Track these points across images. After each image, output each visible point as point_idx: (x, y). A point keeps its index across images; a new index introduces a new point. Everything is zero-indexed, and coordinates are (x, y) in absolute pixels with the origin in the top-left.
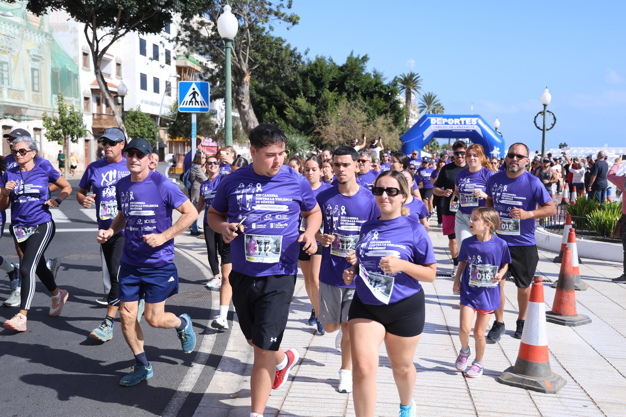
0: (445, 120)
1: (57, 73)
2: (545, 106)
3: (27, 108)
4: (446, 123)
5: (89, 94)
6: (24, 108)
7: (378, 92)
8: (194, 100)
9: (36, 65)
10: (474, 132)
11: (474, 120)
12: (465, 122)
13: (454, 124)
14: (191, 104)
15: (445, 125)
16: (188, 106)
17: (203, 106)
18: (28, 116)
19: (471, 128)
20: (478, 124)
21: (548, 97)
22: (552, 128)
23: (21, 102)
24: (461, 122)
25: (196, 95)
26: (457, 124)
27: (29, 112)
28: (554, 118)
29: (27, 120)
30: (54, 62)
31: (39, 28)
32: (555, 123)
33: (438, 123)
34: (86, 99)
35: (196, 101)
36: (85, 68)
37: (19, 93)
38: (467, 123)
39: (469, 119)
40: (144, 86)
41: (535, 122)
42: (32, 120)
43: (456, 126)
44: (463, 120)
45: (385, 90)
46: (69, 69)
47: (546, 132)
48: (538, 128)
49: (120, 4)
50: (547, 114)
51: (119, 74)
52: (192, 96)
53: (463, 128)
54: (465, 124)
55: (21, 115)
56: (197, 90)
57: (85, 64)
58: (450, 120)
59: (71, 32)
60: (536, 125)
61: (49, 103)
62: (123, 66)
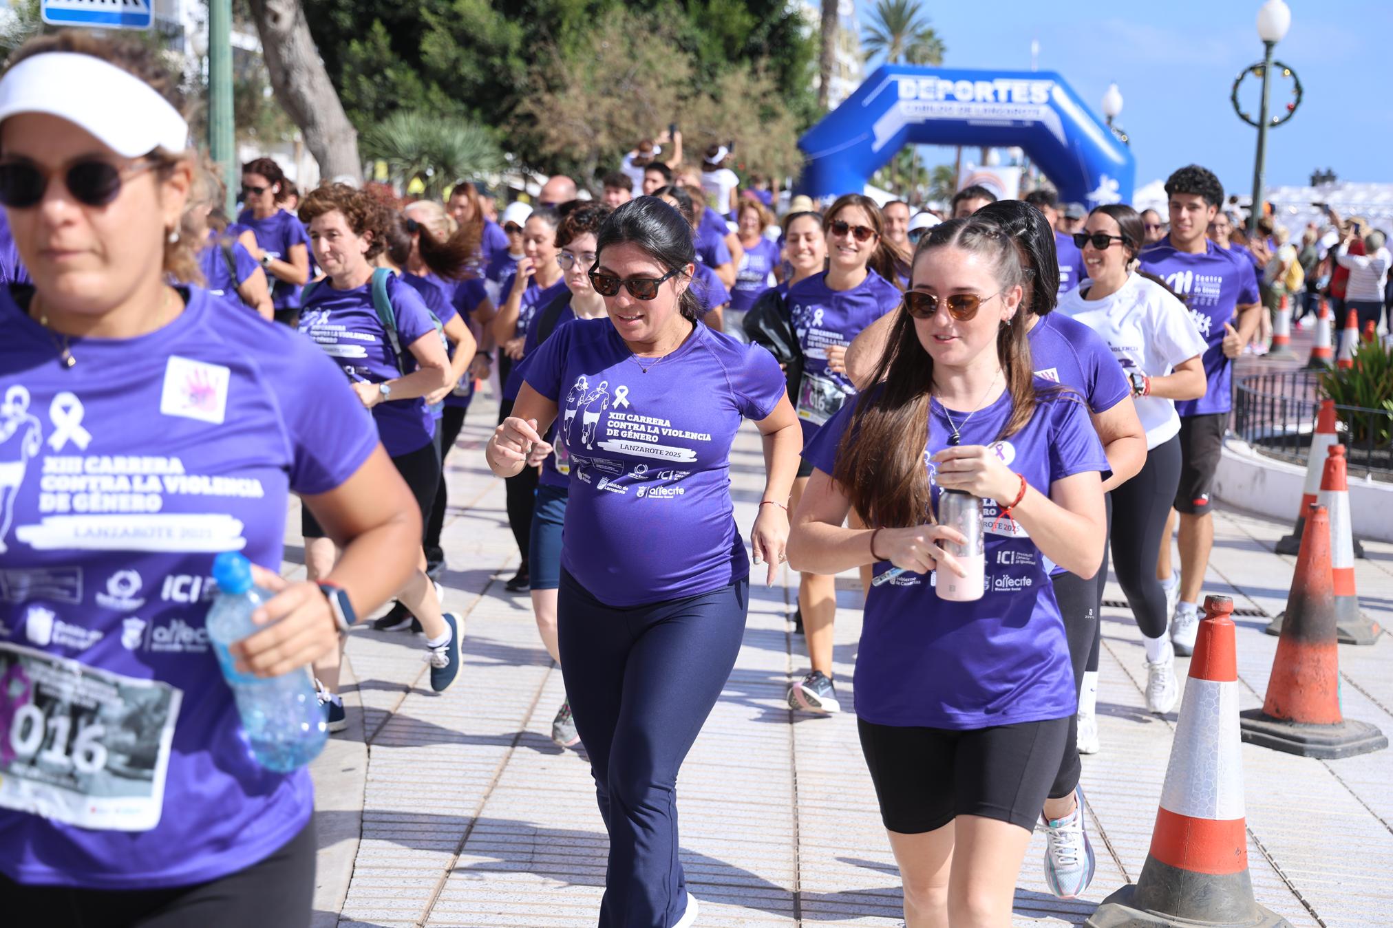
0: (946, 86)
2: (1270, 45)
4: (950, 97)
10: (1039, 127)
11: (1040, 89)
12: (1010, 93)
13: (973, 100)
15: (948, 104)
19: (1028, 115)
20: (1050, 104)
24: (996, 93)
26: (985, 101)
28: (1298, 86)
32: (1298, 101)
33: (923, 95)
38: (1016, 96)
39: (1025, 84)
41: (1234, 97)
43: (981, 107)
44: (1002, 86)
47: (1266, 134)
50: (1274, 73)
53: (1003, 114)
54: (1010, 100)
58: (962, 85)
60: (1237, 107)
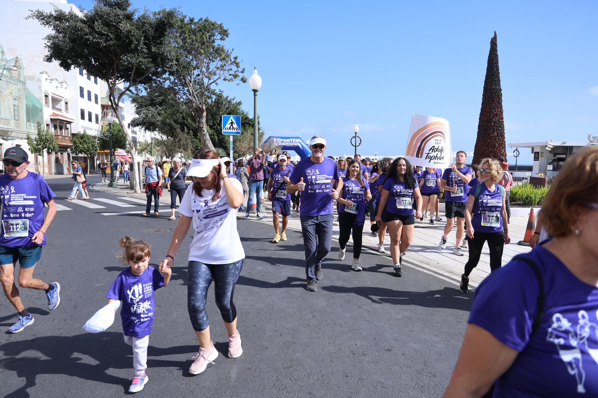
0: (281, 140)
1: (29, 108)
2: (356, 133)
3: (12, 132)
4: (283, 142)
5: (49, 122)
6: (10, 131)
7: (247, 123)
8: (232, 127)
9: (16, 103)
10: (298, 146)
11: (298, 140)
12: (292, 141)
13: (286, 142)
14: (230, 129)
15: (283, 143)
16: (228, 131)
17: (237, 131)
18: (12, 137)
19: (296, 144)
20: (299, 142)
21: (357, 129)
22: (359, 145)
23: (9, 127)
24: (290, 141)
25: (233, 124)
26: (288, 142)
27: (13, 134)
28: (360, 140)
29: (12, 139)
30: (28, 101)
31: (18, 78)
32: (361, 142)
33: (278, 141)
34: (48, 125)
35: (233, 128)
36: (46, 105)
37: (7, 121)
39: (295, 139)
40: (83, 117)
41: (351, 142)
42: (14, 139)
43: (288, 143)
44: (291, 140)
45: (252, 122)
46: (37, 106)
47: (357, 147)
48: (353, 145)
49: (143, 65)
50: (357, 138)
51: (67, 109)
52: (230, 124)
53: (292, 144)
54: (293, 142)
55: (8, 136)
56: (234, 121)
57: (47, 103)
58: (284, 140)
59: (37, 81)
60: (351, 144)
61: (25, 129)
62: (69, 104)
